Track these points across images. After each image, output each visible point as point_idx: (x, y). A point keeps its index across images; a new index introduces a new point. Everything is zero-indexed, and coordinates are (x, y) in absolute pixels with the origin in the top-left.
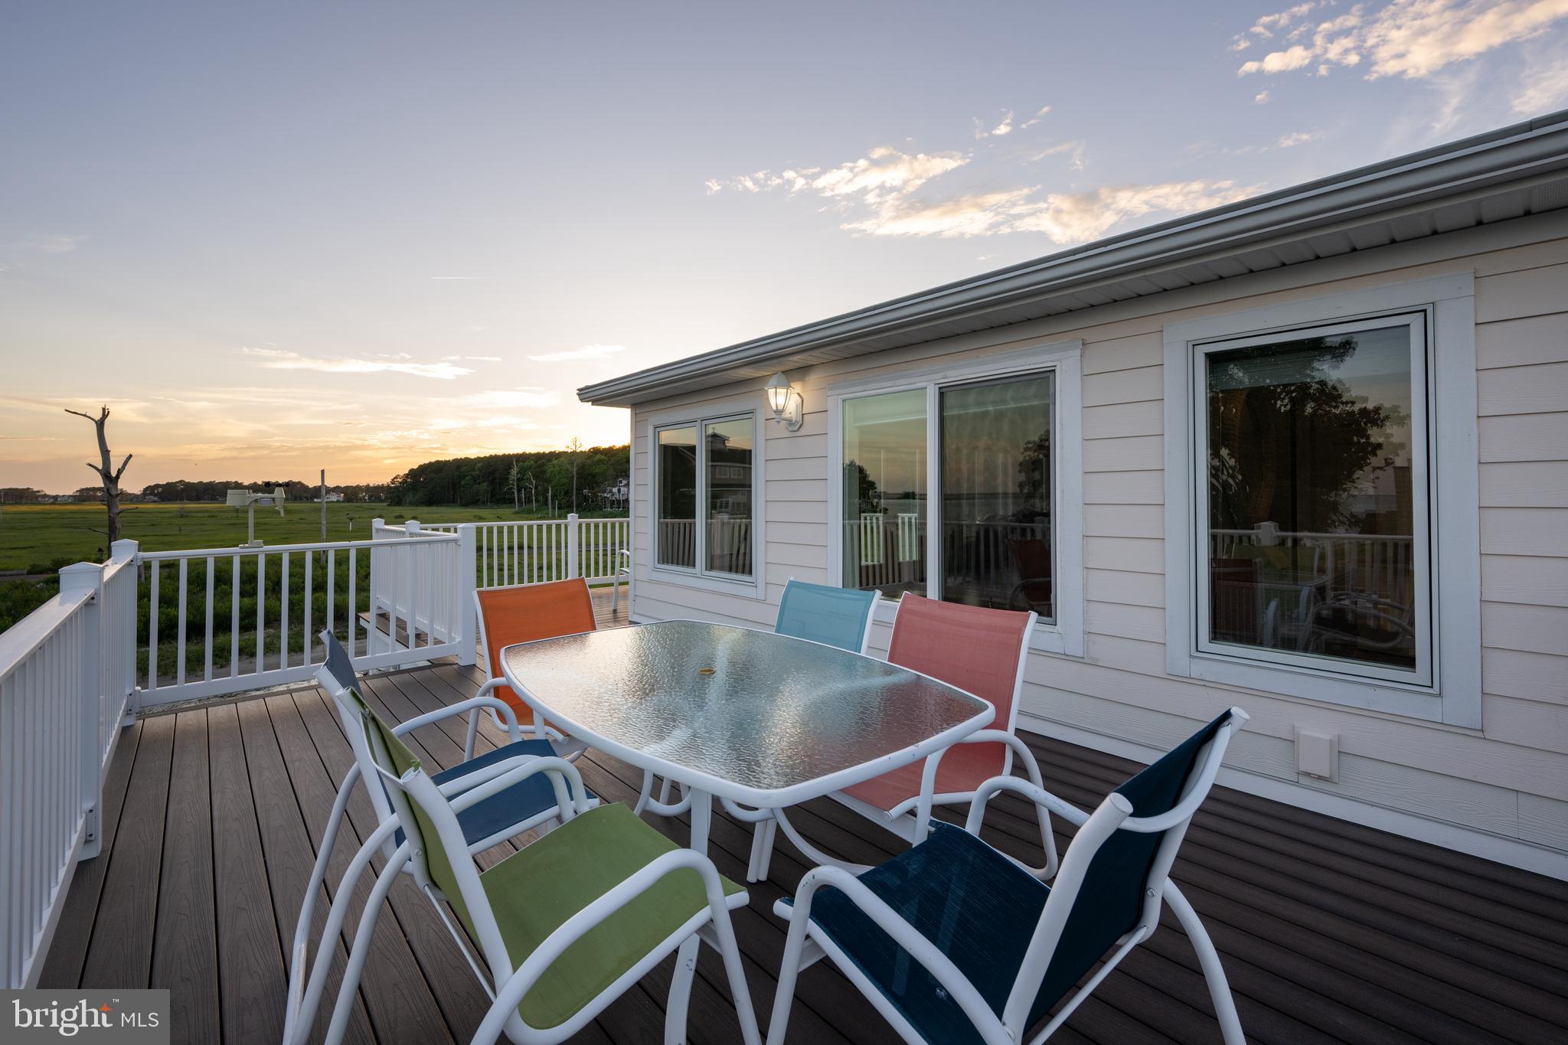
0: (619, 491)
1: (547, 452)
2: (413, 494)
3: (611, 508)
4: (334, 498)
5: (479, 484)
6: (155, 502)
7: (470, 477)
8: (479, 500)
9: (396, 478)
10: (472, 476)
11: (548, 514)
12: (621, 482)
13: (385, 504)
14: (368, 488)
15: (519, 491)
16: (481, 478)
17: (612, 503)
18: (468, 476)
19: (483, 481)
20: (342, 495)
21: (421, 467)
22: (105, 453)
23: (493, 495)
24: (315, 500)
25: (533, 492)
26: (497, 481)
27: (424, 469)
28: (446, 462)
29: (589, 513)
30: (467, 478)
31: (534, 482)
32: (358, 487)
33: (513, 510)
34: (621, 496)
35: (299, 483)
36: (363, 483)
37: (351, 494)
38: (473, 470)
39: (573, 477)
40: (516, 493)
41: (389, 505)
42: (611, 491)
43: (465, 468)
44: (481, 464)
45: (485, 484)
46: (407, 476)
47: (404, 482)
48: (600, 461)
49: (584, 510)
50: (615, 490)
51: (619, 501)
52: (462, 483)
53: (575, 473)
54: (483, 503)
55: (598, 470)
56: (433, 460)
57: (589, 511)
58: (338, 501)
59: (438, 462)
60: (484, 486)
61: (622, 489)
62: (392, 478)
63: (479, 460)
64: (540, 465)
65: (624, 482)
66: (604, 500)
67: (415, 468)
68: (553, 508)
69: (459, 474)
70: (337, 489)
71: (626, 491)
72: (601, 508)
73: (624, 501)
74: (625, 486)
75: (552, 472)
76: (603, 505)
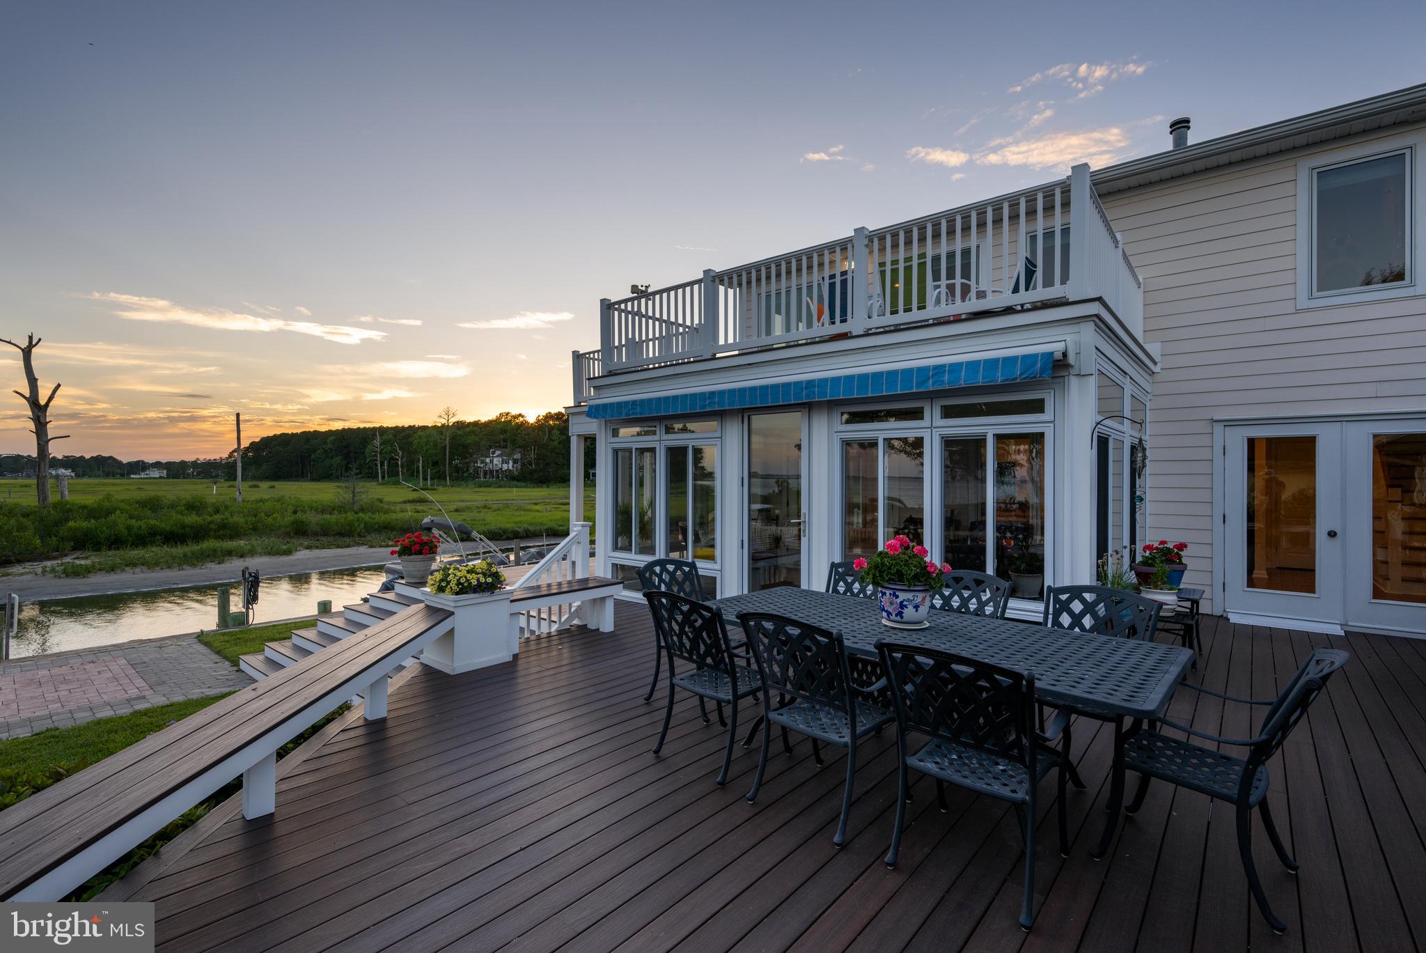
0: (492, 461)
1: (406, 426)
2: (256, 468)
3: (485, 477)
4: (155, 474)
5: (332, 458)
7: (322, 450)
8: (332, 474)
10: (324, 449)
12: (494, 453)
14: (195, 464)
15: (382, 464)
16: (333, 452)
17: (484, 473)
18: (319, 449)
19: (337, 456)
20: (166, 471)
21: (263, 439)
24: (132, 476)
25: (399, 463)
26: (352, 455)
27: (267, 443)
28: (293, 436)
29: (463, 482)
30: (318, 451)
31: (400, 453)
32: (183, 462)
33: (374, 483)
34: (494, 467)
35: (111, 458)
36: (190, 458)
37: (176, 470)
38: (325, 443)
39: (446, 446)
40: (377, 467)
42: (483, 462)
43: (315, 441)
44: (334, 438)
45: (339, 458)
46: (247, 449)
47: (245, 456)
48: (472, 433)
49: (457, 480)
50: (488, 460)
51: (492, 472)
53: (447, 442)
54: (337, 477)
55: (470, 440)
56: (278, 432)
57: (463, 480)
58: (161, 477)
59: (283, 435)
60: (338, 460)
61: (495, 460)
62: (231, 451)
63: (331, 433)
64: (404, 436)
65: (498, 453)
66: (477, 470)
67: (257, 440)
68: (425, 479)
69: (309, 447)
70: (158, 465)
71: (496, 461)
72: (474, 478)
73: (497, 471)
74: (496, 457)
75: (419, 443)
76: (475, 475)
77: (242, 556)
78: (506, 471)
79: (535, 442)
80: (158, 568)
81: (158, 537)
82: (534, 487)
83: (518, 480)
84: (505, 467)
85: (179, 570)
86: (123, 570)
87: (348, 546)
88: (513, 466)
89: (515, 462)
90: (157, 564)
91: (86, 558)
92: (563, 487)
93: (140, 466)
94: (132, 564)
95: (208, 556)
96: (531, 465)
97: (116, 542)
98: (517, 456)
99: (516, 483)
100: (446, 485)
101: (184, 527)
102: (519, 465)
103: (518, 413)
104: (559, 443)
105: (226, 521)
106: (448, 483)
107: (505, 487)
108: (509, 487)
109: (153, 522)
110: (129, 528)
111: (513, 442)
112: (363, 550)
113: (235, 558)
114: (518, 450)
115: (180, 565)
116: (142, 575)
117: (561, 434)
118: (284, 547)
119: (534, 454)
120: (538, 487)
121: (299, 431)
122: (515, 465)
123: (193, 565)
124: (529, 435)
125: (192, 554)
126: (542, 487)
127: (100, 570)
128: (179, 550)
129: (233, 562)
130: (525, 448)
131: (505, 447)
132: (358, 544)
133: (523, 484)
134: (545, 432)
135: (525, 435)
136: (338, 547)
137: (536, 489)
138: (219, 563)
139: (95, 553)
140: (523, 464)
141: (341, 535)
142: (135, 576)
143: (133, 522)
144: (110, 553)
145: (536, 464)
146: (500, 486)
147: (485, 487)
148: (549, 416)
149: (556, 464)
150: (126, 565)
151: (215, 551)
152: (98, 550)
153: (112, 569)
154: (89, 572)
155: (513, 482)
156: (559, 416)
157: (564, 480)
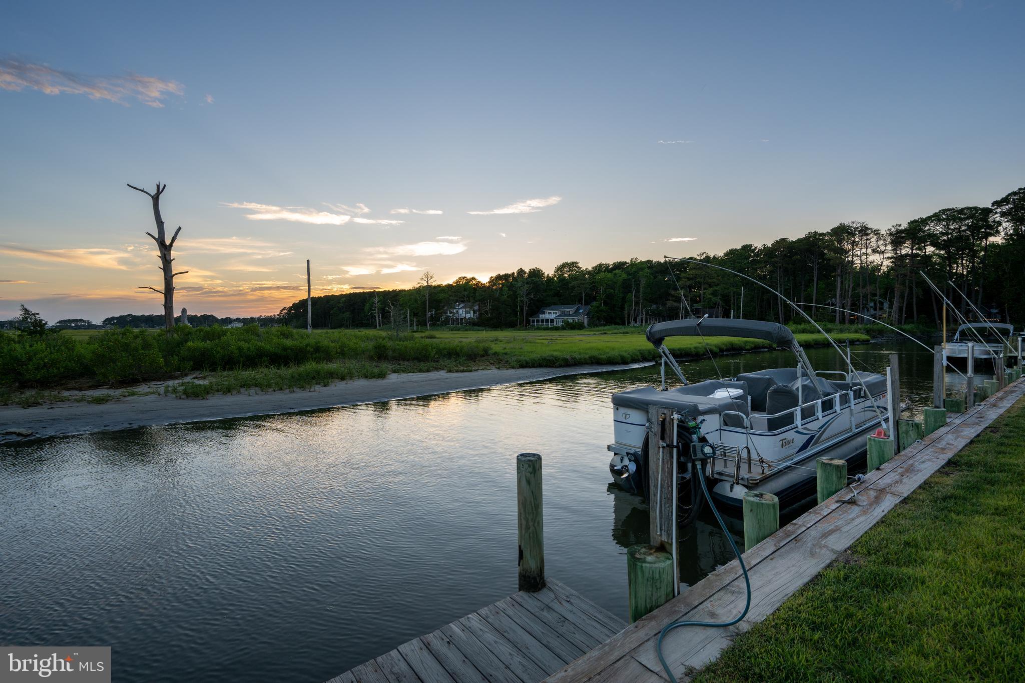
0: (457, 312)
1: (391, 290)
2: (295, 320)
3: (454, 324)
4: (237, 325)
5: (343, 313)
8: (344, 323)
9: (284, 310)
10: (338, 307)
12: (459, 305)
14: (259, 319)
15: (379, 316)
16: (344, 309)
17: (453, 320)
18: (335, 307)
19: (347, 311)
20: (243, 324)
21: (300, 302)
22: (160, 224)
25: (392, 314)
26: (356, 310)
28: (319, 298)
29: (440, 328)
31: (393, 307)
32: (252, 319)
34: (459, 315)
35: (212, 316)
36: (256, 316)
38: (339, 303)
39: (426, 302)
40: (377, 317)
42: (451, 313)
43: (332, 302)
44: (343, 299)
45: (348, 313)
46: (291, 308)
47: (289, 312)
48: (443, 291)
49: (435, 324)
50: (455, 311)
51: (457, 319)
52: (332, 312)
53: (427, 298)
54: (347, 326)
55: (440, 297)
57: (439, 325)
58: (239, 328)
61: (460, 311)
62: (280, 310)
63: (342, 296)
64: (394, 297)
65: (462, 305)
66: (447, 318)
67: (297, 302)
68: (411, 325)
69: (328, 306)
70: (238, 320)
71: (462, 312)
72: (446, 324)
73: (462, 319)
74: (461, 308)
76: (446, 322)
77: (343, 378)
78: (469, 318)
79: (490, 297)
80: (270, 390)
81: (265, 359)
82: (491, 330)
83: (479, 326)
84: (468, 316)
85: (291, 392)
86: (239, 392)
87: (428, 371)
88: (473, 315)
89: (474, 312)
90: (269, 386)
91: (204, 378)
92: (514, 330)
94: (245, 385)
95: (314, 378)
96: (487, 313)
97: (230, 363)
98: (476, 308)
99: (477, 327)
100: (427, 330)
101: (285, 349)
102: (478, 314)
103: (472, 277)
105: (318, 345)
106: (429, 326)
107: (470, 331)
108: (473, 330)
109: (259, 344)
110: (240, 349)
111: (473, 297)
112: (443, 374)
113: (337, 380)
114: (477, 303)
115: (290, 387)
116: (257, 398)
117: (509, 290)
118: (376, 370)
119: (489, 306)
120: (495, 330)
122: (475, 315)
123: (302, 387)
124: (483, 292)
125: (299, 375)
126: (497, 330)
127: (218, 391)
128: (285, 372)
129: (337, 384)
130: (482, 301)
132: (437, 369)
133: (483, 328)
134: (497, 289)
136: (420, 371)
137: (493, 332)
138: (325, 386)
139: (212, 373)
140: (480, 314)
141: (419, 360)
142: (251, 398)
143: (243, 344)
144: (225, 373)
145: (492, 314)
146: (466, 330)
147: (455, 330)
148: (499, 277)
149: (506, 313)
150: (241, 387)
151: (318, 373)
152: (214, 370)
153: (228, 390)
154: (208, 393)
155: (475, 327)
156: (506, 277)
157: (512, 325)
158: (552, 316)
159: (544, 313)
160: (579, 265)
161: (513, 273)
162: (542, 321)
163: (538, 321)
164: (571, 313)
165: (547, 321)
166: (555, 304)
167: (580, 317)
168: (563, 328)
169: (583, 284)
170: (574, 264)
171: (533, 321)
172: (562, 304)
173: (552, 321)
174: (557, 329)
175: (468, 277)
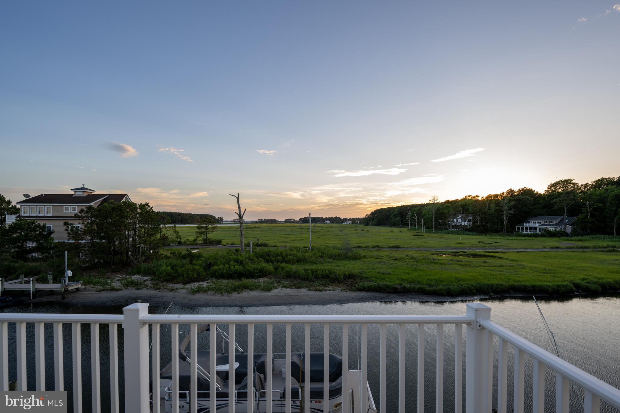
0: (457, 221)
1: (426, 203)
2: (373, 221)
3: (452, 229)
4: (349, 222)
5: (397, 217)
6: (301, 223)
7: (393, 214)
8: (396, 224)
9: (367, 215)
11: (421, 230)
12: (458, 216)
13: (363, 225)
14: (359, 219)
15: (411, 220)
16: (397, 215)
17: (453, 226)
19: (398, 216)
20: (351, 221)
22: (239, 208)
23: (402, 222)
24: (343, 223)
25: (416, 221)
26: (403, 216)
27: (376, 212)
28: (384, 209)
29: (441, 231)
30: (392, 215)
31: (417, 217)
32: (356, 218)
33: (408, 228)
34: (458, 223)
35: (339, 217)
36: (358, 217)
37: (354, 221)
38: (395, 212)
39: (433, 214)
40: (409, 221)
41: (364, 225)
42: (453, 221)
43: (392, 211)
44: (397, 209)
45: (399, 217)
46: (370, 214)
47: (369, 217)
48: (448, 207)
49: (438, 230)
50: (455, 220)
51: (456, 226)
52: (390, 217)
53: (434, 212)
54: (399, 225)
55: (446, 210)
57: (441, 230)
58: (349, 224)
59: (381, 209)
60: (399, 218)
63: (397, 207)
65: (460, 216)
66: (449, 225)
67: (373, 211)
69: (389, 213)
71: (459, 221)
73: (459, 225)
74: (459, 218)
75: (425, 212)
76: (447, 228)
78: (464, 225)
79: (480, 210)
82: (477, 235)
83: (470, 231)
84: (463, 223)
88: (467, 223)
89: (469, 221)
91: (209, 283)
93: (345, 220)
96: (477, 223)
98: (471, 218)
99: (468, 232)
102: (471, 223)
103: (476, 195)
104: (495, 211)
106: (433, 231)
108: (464, 234)
111: (468, 210)
114: (471, 215)
117: (496, 206)
119: (479, 217)
121: (386, 207)
122: (469, 223)
124: (476, 207)
126: (482, 235)
130: (474, 214)
131: (463, 213)
133: (471, 233)
134: (486, 205)
135: (474, 207)
139: (215, 280)
140: (473, 223)
145: (480, 222)
146: (460, 234)
147: (451, 234)
148: (490, 196)
149: (493, 222)
152: (217, 278)
155: (466, 232)
156: (496, 196)
157: (497, 231)
158: (537, 225)
159: (529, 222)
160: (574, 182)
161: (503, 193)
162: (527, 228)
163: (522, 228)
164: (554, 223)
165: (531, 229)
166: (540, 215)
167: (563, 227)
168: (542, 235)
169: (566, 200)
170: (569, 181)
171: (519, 228)
172: (549, 215)
173: (535, 229)
174: (536, 236)
175: (473, 196)
